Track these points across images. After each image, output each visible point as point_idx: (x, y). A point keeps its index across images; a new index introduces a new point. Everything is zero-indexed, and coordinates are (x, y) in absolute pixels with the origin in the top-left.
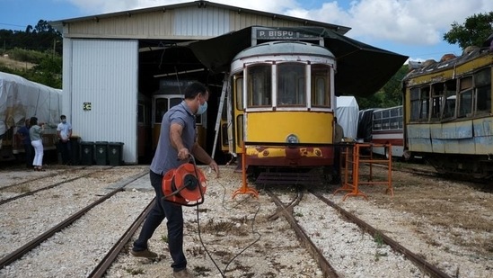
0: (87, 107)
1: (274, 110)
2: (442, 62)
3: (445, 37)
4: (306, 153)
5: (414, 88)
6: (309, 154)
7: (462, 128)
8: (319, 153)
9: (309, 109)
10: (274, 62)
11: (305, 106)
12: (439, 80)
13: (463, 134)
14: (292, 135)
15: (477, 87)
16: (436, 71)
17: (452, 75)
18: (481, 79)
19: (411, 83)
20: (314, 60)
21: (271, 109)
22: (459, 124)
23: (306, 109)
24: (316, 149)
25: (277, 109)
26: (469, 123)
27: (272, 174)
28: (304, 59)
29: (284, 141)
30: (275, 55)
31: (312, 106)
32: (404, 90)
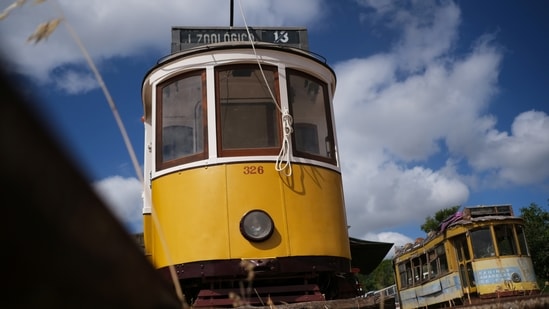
2: (416, 244)
3: (422, 228)
5: (400, 264)
7: (434, 286)
12: (415, 256)
13: (436, 289)
15: (439, 256)
16: (413, 250)
17: (424, 250)
18: (440, 251)
19: (398, 261)
22: (432, 283)
26: (438, 281)
32: (394, 267)
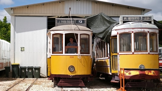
0: (22, 49)
1: (133, 54)
4: (148, 73)
6: (150, 74)
8: (154, 73)
9: (149, 53)
10: (133, 32)
11: (147, 52)
14: (142, 65)
20: (150, 31)
21: (132, 53)
23: (148, 53)
24: (152, 71)
25: (135, 53)
27: (132, 83)
28: (146, 30)
29: (138, 68)
30: (133, 29)
31: (150, 52)
